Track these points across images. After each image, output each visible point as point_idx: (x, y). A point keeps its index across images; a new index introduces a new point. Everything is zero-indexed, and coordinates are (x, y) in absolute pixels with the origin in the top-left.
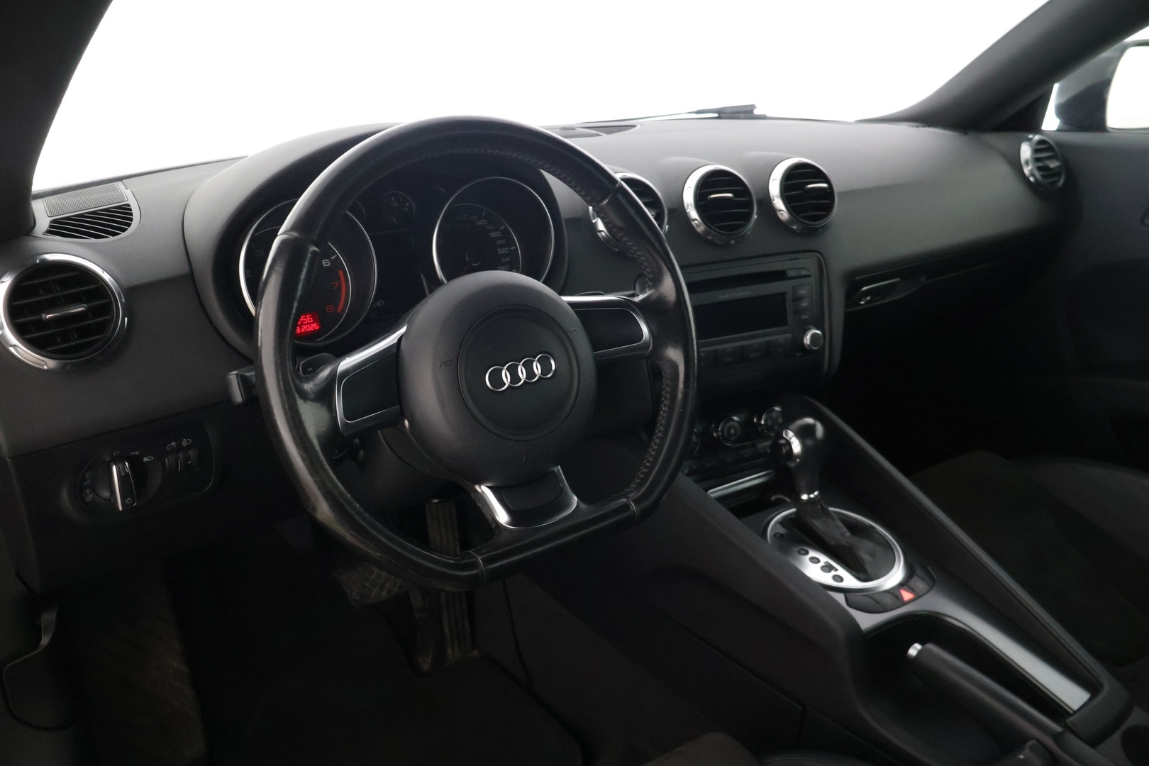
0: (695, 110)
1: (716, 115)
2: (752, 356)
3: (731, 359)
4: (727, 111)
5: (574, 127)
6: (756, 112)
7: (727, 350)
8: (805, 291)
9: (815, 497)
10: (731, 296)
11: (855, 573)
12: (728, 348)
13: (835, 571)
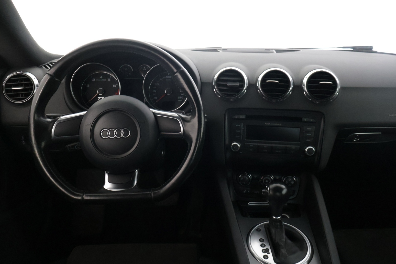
0: (342, 47)
1: (352, 49)
2: (277, 151)
3: (266, 151)
4: (357, 48)
5: (270, 49)
6: (373, 50)
7: (264, 147)
8: (311, 129)
9: (278, 219)
10: (271, 124)
11: (275, 258)
12: (265, 146)
13: (267, 253)
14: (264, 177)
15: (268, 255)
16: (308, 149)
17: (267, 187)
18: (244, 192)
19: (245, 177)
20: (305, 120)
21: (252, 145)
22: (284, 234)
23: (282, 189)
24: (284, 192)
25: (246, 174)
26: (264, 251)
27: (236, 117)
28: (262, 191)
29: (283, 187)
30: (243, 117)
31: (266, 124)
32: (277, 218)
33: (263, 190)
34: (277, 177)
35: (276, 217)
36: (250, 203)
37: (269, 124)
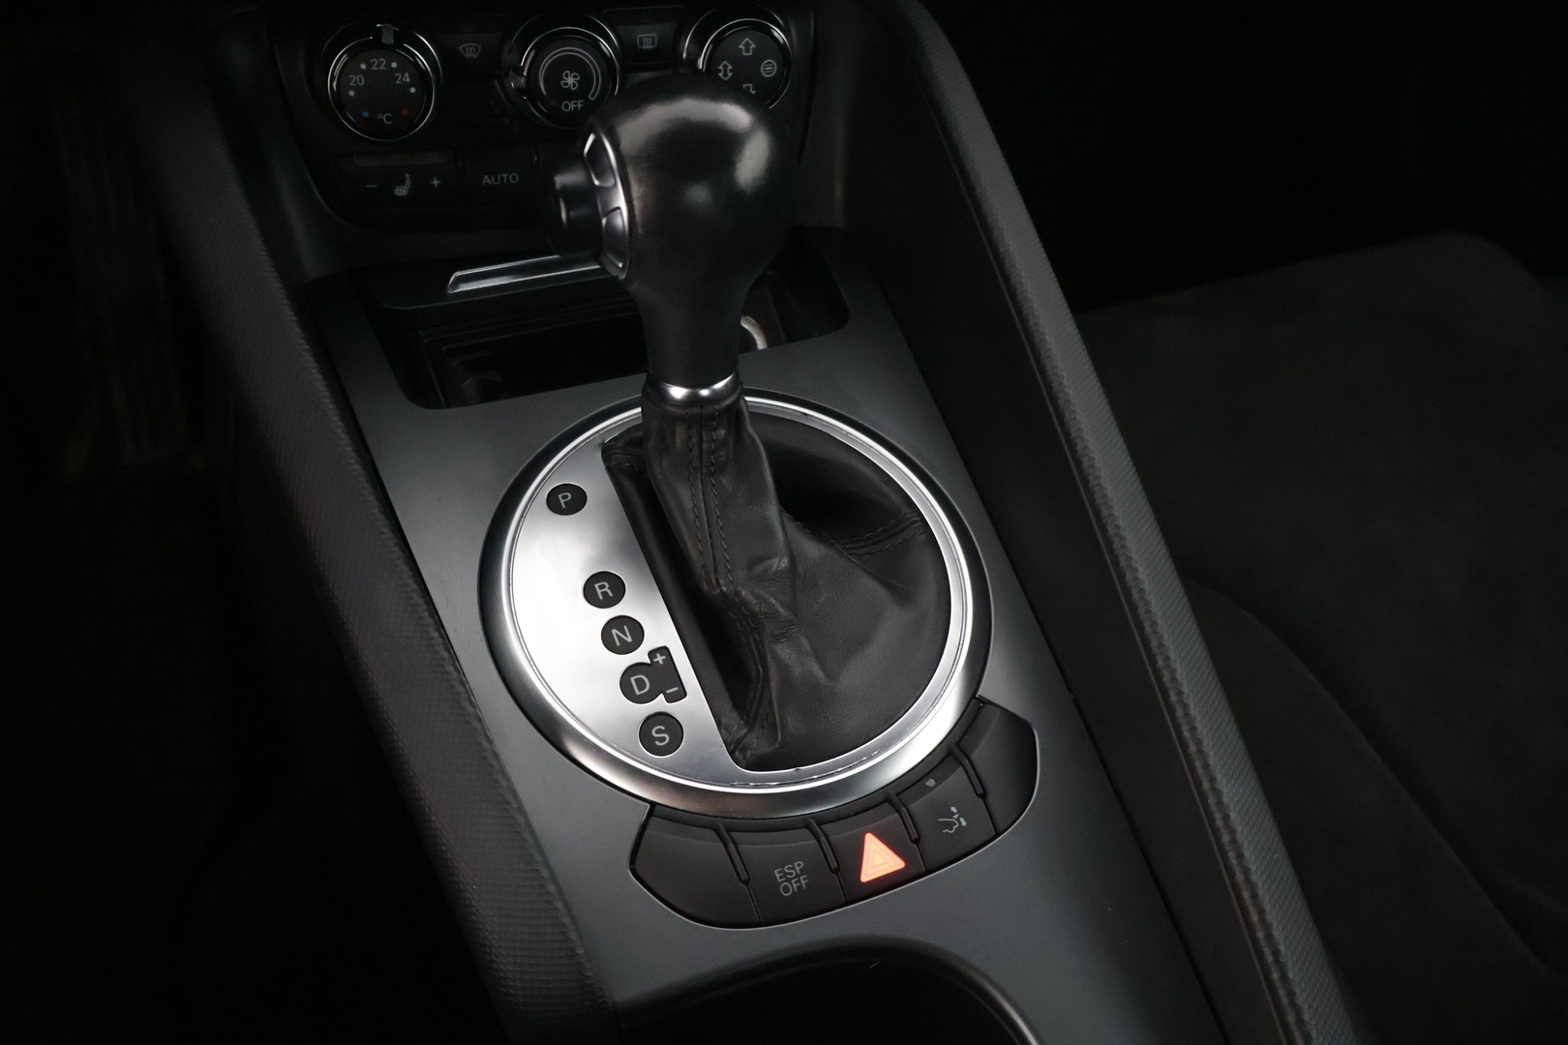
9: (716, 398)
11: (732, 717)
13: (670, 699)
14: (540, 52)
15: (673, 708)
17: (597, 143)
18: (401, 191)
19: (379, 63)
22: (772, 510)
23: (723, 144)
24: (753, 161)
25: (388, 39)
26: (641, 684)
28: (553, 183)
29: (736, 115)
32: (705, 392)
33: (561, 180)
34: (647, 38)
35: (693, 383)
36: (458, 274)
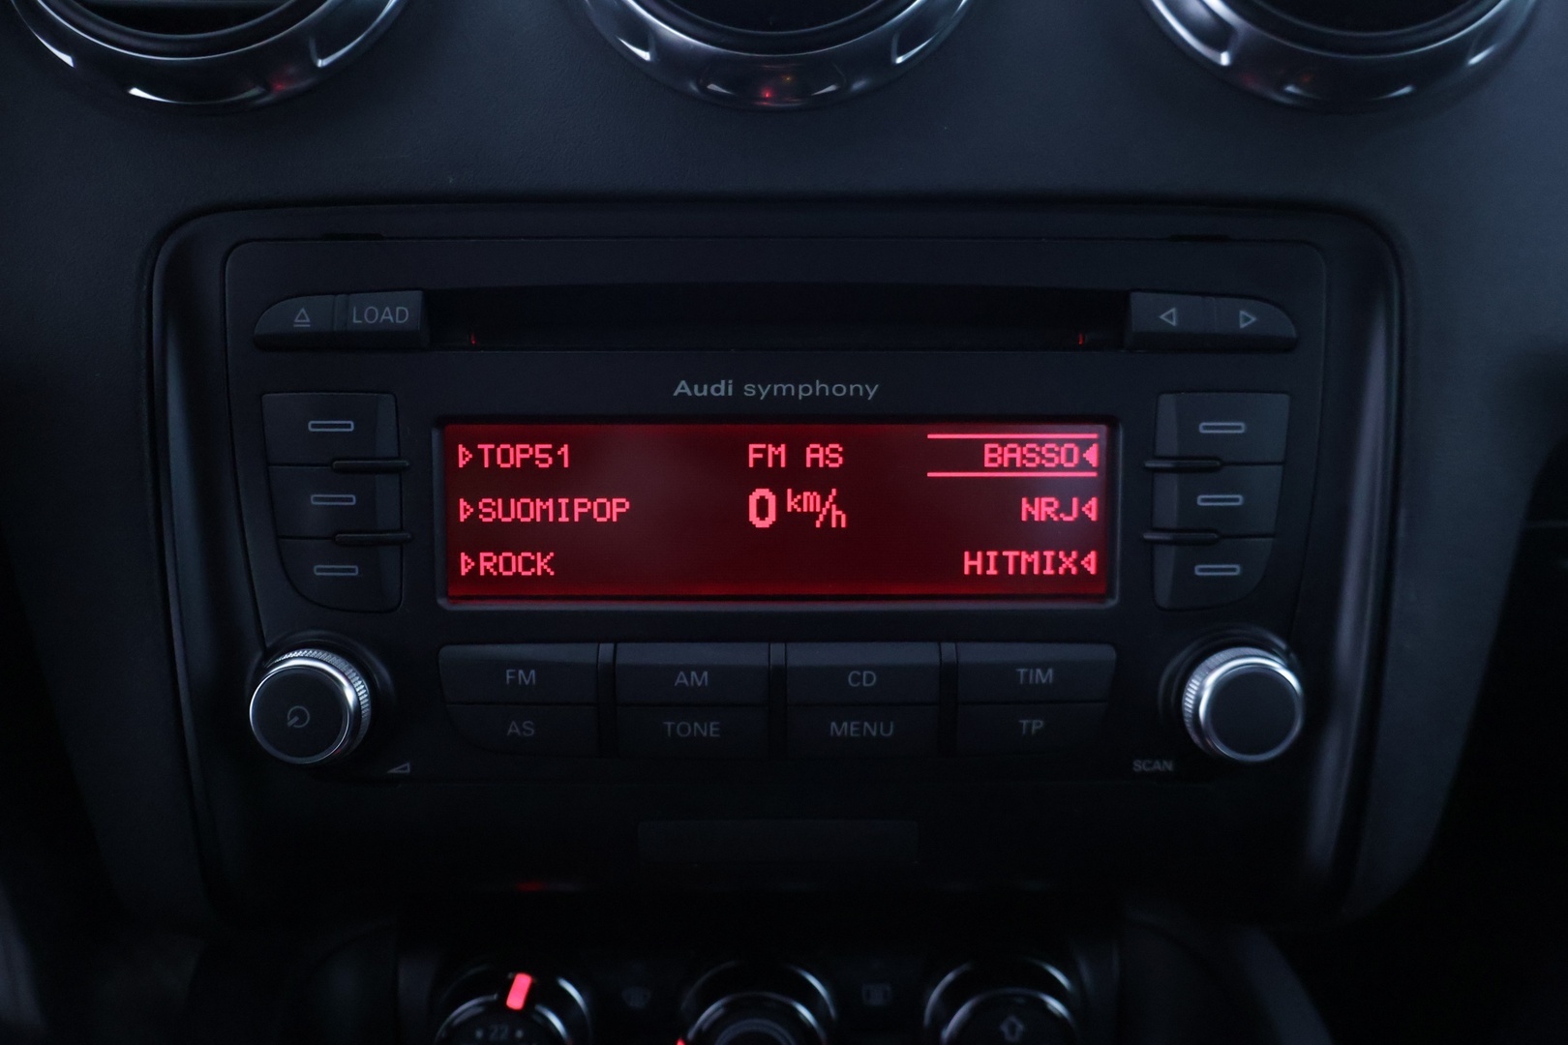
2: (842, 729)
3: (707, 730)
7: (681, 679)
8: (1240, 427)
10: (749, 390)
12: (687, 669)
16: (1225, 691)
20: (1170, 317)
21: (527, 665)
27: (302, 321)
30: (396, 312)
31: (682, 388)
34: (876, 990)
37: (724, 388)
